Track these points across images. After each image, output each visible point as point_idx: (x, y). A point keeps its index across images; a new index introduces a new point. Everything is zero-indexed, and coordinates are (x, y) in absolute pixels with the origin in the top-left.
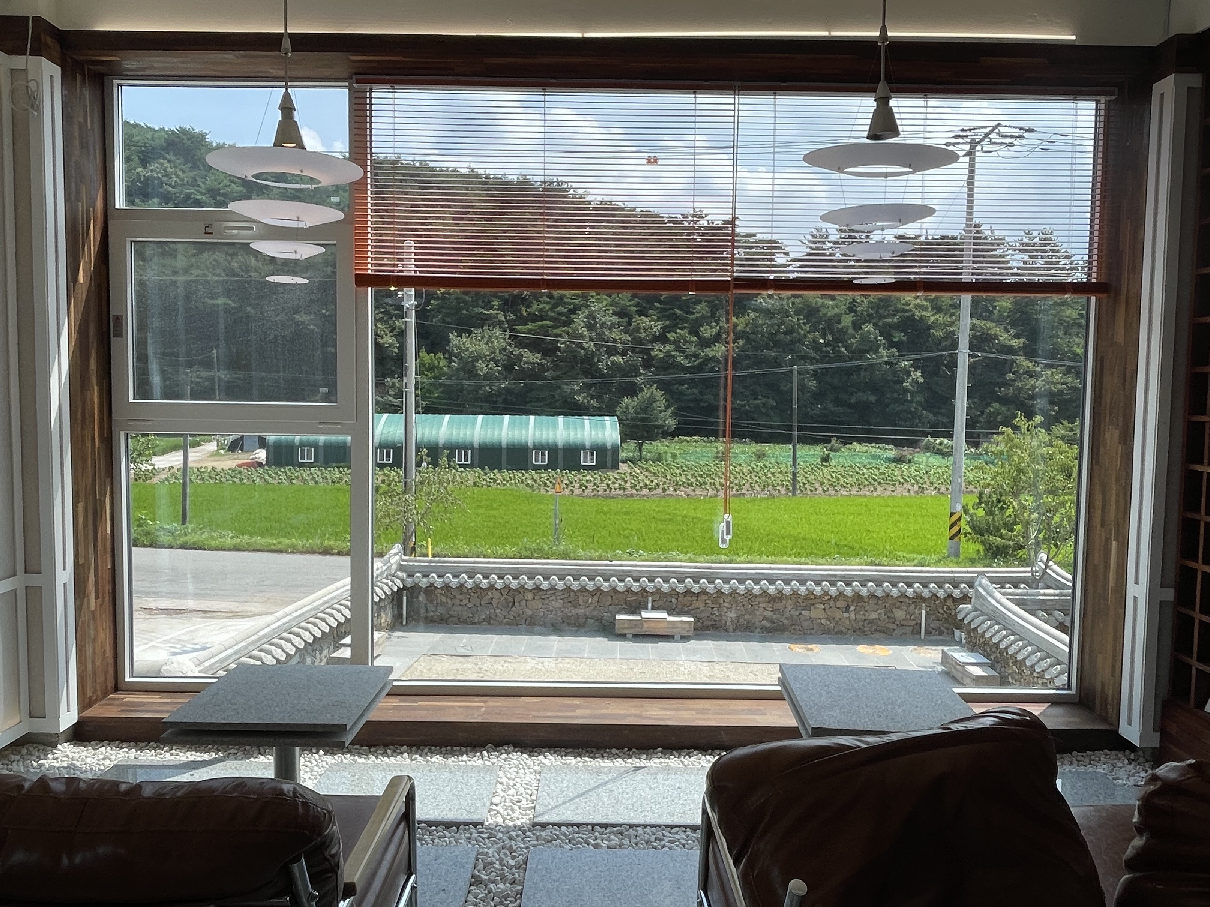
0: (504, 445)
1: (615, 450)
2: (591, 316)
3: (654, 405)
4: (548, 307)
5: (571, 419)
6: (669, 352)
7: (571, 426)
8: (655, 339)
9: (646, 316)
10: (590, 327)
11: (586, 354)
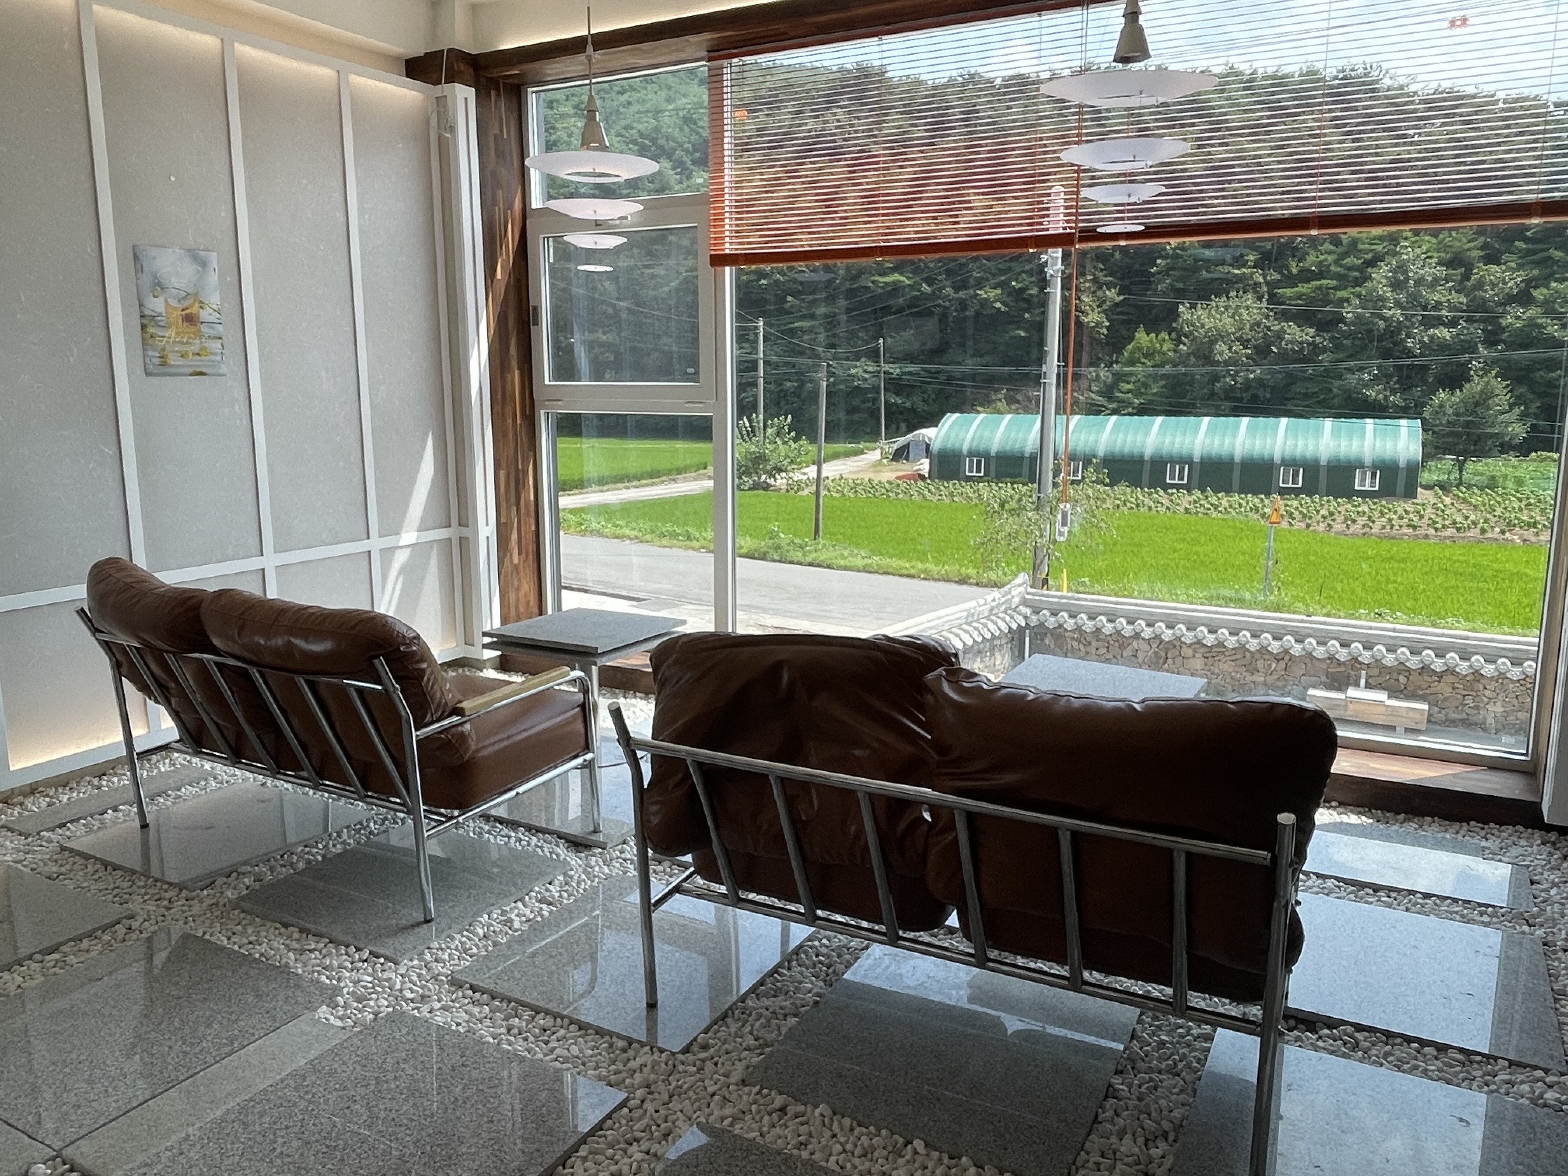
0: (1237, 460)
1: (1413, 471)
2: (1402, 267)
3: (1490, 402)
4: (1330, 258)
5: (1344, 423)
6: (1532, 319)
7: (1343, 434)
8: (1510, 299)
9: (1498, 264)
10: (1396, 285)
11: (1388, 327)
